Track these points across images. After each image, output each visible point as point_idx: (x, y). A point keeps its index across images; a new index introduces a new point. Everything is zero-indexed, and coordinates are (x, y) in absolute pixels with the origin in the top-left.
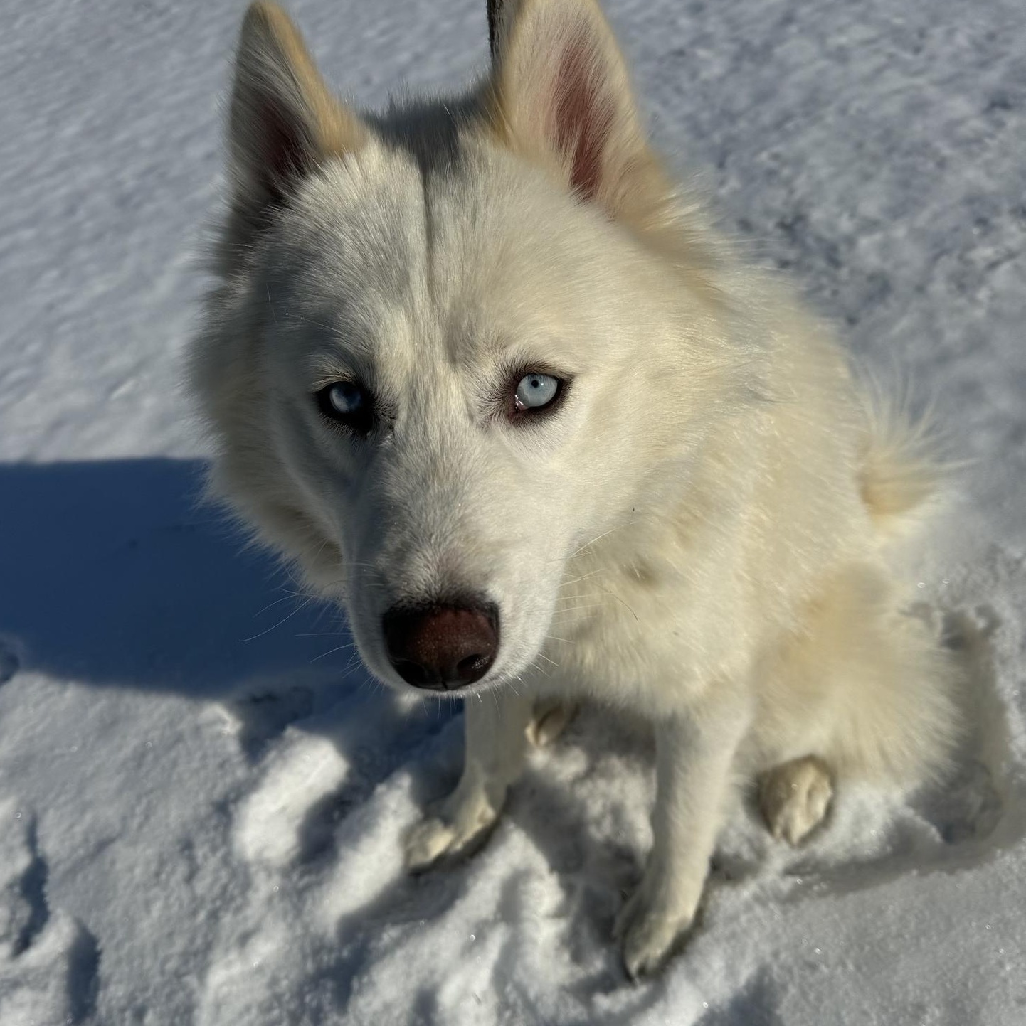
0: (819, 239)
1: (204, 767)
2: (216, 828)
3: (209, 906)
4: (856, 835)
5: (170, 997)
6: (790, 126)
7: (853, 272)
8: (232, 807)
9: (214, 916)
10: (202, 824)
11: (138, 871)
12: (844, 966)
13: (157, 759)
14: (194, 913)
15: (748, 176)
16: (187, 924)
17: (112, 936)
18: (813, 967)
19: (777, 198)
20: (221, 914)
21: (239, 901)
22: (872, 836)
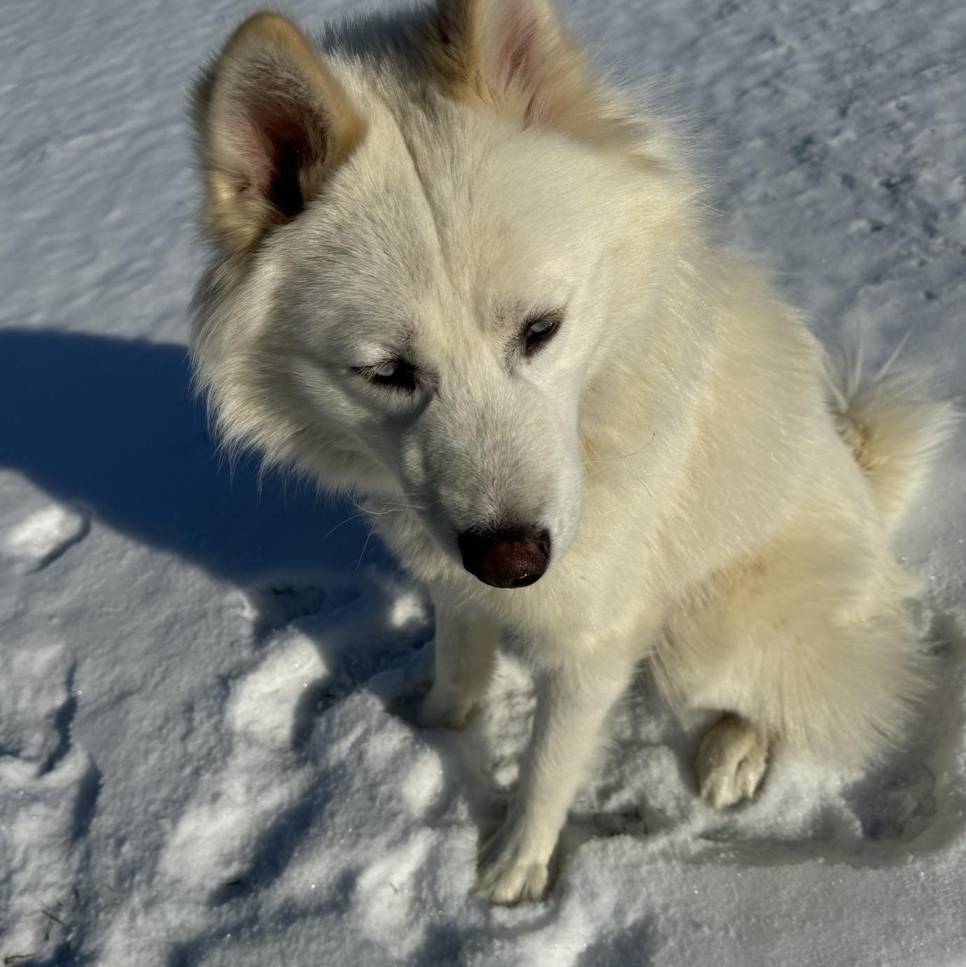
0: (921, 203)
1: (218, 643)
2: (215, 697)
3: (195, 764)
4: (781, 813)
5: (146, 834)
6: (928, 74)
7: (947, 242)
8: (231, 682)
9: (197, 772)
10: (205, 691)
11: (146, 723)
12: (727, 931)
13: (182, 628)
14: (182, 767)
15: (867, 127)
16: (174, 776)
17: (113, 774)
18: (697, 926)
19: (890, 155)
20: (202, 772)
21: (219, 763)
22: (797, 817)
